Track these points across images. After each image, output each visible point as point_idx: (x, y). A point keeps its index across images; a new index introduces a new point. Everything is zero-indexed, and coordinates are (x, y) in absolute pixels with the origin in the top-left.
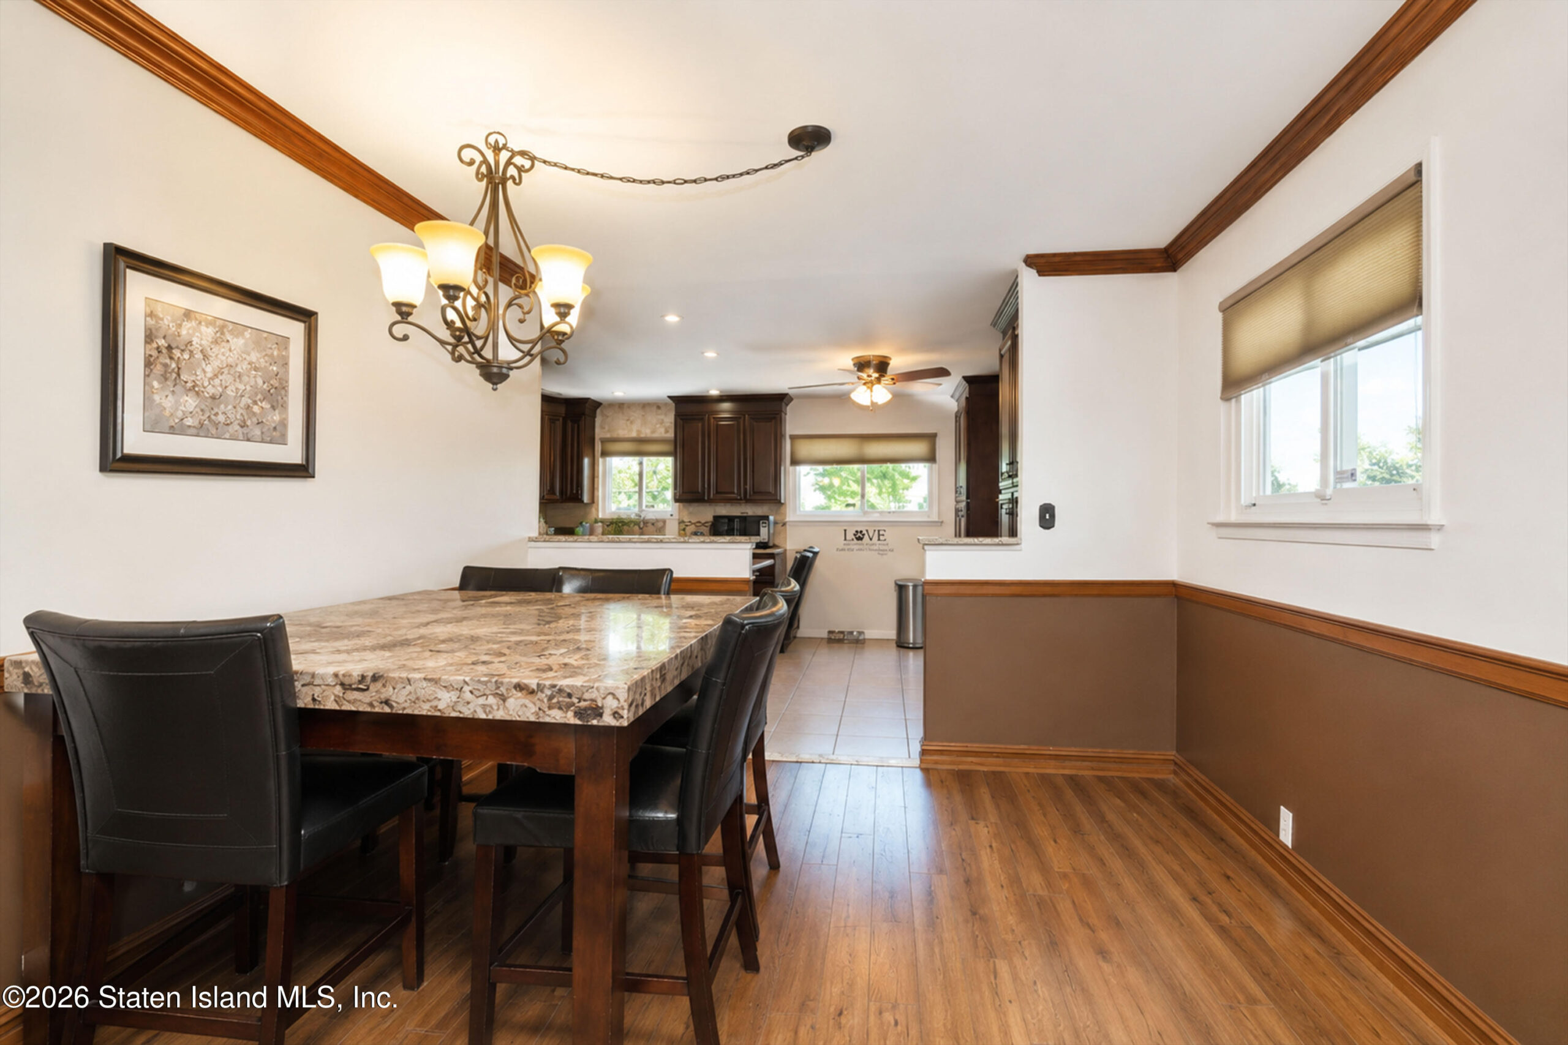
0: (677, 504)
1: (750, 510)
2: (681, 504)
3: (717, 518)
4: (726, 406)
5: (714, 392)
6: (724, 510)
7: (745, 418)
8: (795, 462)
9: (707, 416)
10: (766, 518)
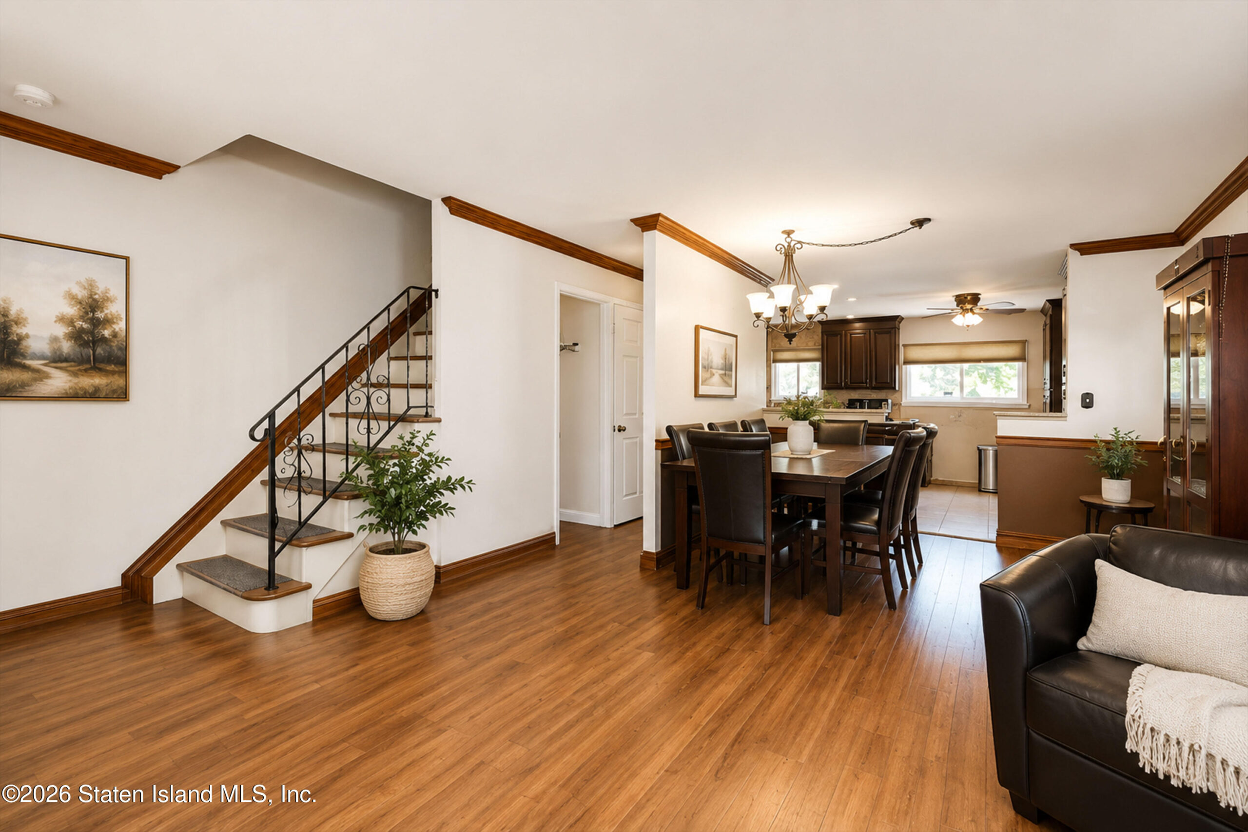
0: (823, 391)
1: (875, 395)
2: (825, 391)
3: (850, 400)
4: (857, 325)
5: (850, 317)
6: (855, 395)
7: (870, 332)
8: (907, 362)
9: (844, 332)
10: (886, 400)
